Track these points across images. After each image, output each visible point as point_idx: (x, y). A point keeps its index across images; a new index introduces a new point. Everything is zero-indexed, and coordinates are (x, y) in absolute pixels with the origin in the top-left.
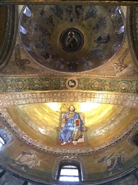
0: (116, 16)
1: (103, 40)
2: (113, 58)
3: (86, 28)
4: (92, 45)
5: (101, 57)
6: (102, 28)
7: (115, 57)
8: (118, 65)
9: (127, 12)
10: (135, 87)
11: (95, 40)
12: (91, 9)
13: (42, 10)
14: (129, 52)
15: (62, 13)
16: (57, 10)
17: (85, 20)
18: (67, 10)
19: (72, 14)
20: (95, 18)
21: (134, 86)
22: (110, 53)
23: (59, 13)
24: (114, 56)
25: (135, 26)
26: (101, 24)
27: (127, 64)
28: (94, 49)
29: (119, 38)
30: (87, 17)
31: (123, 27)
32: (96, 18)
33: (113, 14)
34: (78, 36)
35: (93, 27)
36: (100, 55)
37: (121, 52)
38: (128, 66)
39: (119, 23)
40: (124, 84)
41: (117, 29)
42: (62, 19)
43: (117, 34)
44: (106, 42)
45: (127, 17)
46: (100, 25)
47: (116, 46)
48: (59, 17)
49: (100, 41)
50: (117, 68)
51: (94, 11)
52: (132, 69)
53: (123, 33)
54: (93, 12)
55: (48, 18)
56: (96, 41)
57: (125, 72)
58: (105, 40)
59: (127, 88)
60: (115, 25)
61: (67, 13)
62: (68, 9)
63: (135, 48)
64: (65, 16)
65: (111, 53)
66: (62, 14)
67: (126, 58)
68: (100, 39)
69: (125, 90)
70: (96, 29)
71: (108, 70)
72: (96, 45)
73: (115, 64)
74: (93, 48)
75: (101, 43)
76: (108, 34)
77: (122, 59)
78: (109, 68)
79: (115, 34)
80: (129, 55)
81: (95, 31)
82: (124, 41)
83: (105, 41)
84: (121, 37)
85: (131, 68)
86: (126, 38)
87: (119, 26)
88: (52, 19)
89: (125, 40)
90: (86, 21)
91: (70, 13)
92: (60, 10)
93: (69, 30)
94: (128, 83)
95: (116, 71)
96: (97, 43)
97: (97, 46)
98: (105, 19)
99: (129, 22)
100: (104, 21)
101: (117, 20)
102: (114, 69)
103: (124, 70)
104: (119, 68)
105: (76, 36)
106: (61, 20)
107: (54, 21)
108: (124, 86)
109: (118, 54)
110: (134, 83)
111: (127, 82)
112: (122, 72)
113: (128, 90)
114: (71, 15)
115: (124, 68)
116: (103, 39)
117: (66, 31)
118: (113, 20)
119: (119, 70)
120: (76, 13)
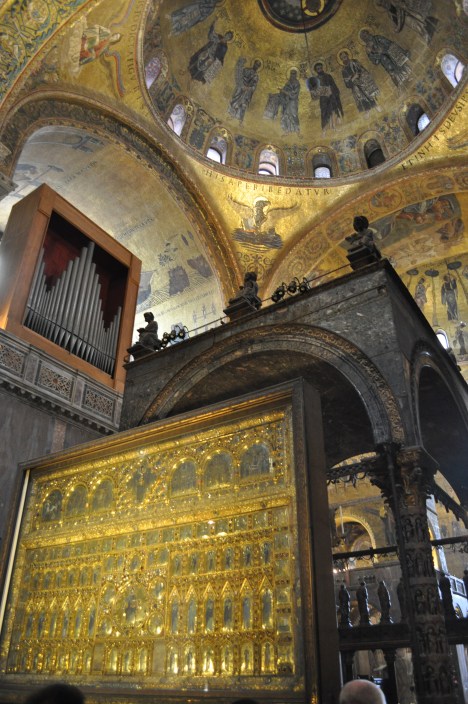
0: (216, 139)
1: (208, 58)
2: (136, 46)
3: (278, 53)
4: (231, 17)
5: (177, 8)
6: (233, 86)
7: (136, 52)
8: (107, 44)
9: (192, 171)
10: (8, 41)
11: (232, 37)
12: (293, 110)
13: (435, 33)
14: (111, 96)
15: (371, 56)
16: (388, 57)
17: (294, 73)
18: (360, 71)
19: (340, 70)
20: (271, 97)
21: (11, 43)
22: (161, 42)
23: (380, 51)
24: (139, 55)
25: (149, 158)
26: (242, 92)
27: (86, 65)
28: (216, 12)
29: (169, 98)
30: (292, 85)
31: (178, 129)
32: (266, 99)
33: (225, 138)
34: (291, 15)
35: (259, 70)
36: (185, 11)
37: (130, 76)
38: (80, 65)
39: (195, 131)
40: (42, 20)
41: (190, 113)
42: (366, 36)
43: (181, 100)
44: (194, 59)
45: (183, 161)
46: (243, 87)
47: (161, 72)
48: (376, 38)
49: (214, 48)
50: (102, 33)
51: (283, 112)
52: (62, 68)
53: (166, 118)
54: (284, 109)
55: (408, 19)
56: (228, 37)
57: (72, 44)
58: (204, 62)
59: (25, 18)
60: (205, 118)
61: (355, 61)
62: (356, 76)
63: (106, 116)
64: (358, 50)
65: (156, 46)
66: (369, 50)
67: (104, 77)
68: (220, 53)
69: (22, 8)
70: (249, 69)
71: (119, 12)
72: (219, 29)
73: (115, 38)
74: (224, 14)
75: (210, 44)
76: (204, 81)
77: (114, 65)
78: (122, 16)
79: (185, 97)
80: (104, 90)
81: (247, 65)
82: (148, 106)
83: (202, 58)
84: (164, 103)
85: (68, 66)
86: (149, 116)
87: (193, 123)
88: (395, 20)
89: (146, 110)
90: (289, 73)
91: (348, 69)
92: (380, 61)
93: (327, 15)
94: (33, 33)
95: (97, 26)
96: (220, 37)
97: (212, 28)
98: (239, 111)
99: (172, 156)
100: (241, 106)
101: (207, 134)
102: (107, 26)
103: (79, 48)
104: (98, 40)
105: (297, 12)
106: (367, 32)
107: (385, 17)
108: (35, 13)
109: (134, 66)
110: (20, 49)
111: (39, 33)
112: (79, 40)
113: (15, 13)
114: (341, 63)
115: (82, 51)
116: (210, 60)
117: (335, 7)
118: (217, 125)
119: (89, 35)
120: (330, 76)
